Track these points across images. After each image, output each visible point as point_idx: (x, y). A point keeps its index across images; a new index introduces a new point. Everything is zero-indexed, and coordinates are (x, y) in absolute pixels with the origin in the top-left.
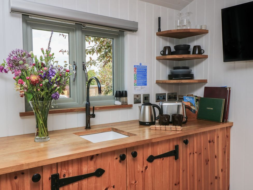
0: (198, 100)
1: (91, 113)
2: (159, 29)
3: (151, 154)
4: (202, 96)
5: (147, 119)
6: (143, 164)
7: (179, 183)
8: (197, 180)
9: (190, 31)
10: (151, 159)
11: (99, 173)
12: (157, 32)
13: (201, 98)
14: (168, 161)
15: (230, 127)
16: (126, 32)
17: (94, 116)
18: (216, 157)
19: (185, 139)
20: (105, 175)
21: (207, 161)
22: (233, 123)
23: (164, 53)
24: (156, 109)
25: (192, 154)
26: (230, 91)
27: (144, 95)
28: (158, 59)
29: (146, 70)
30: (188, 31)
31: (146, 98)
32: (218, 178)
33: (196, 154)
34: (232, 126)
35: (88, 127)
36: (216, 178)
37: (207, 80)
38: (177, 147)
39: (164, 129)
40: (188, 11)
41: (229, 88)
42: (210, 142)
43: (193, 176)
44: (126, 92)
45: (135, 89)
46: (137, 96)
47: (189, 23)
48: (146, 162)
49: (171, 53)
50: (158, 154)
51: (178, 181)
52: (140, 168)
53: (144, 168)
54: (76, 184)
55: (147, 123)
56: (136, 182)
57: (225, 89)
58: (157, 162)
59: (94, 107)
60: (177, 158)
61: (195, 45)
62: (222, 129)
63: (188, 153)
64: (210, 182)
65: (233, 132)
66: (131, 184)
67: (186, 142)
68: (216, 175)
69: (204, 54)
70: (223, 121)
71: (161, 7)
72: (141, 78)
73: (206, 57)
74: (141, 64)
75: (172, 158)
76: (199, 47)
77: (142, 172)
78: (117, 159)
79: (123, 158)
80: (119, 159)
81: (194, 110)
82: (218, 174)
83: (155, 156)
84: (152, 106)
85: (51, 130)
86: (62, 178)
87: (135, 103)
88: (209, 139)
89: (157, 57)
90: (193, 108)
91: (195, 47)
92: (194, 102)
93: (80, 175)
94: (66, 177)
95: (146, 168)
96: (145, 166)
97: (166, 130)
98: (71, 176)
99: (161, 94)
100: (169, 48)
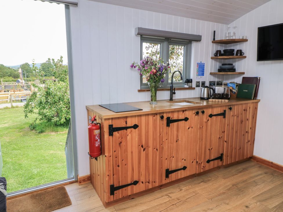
0: (238, 85)
1: (173, 91)
2: (214, 39)
3: (211, 113)
4: (241, 83)
5: (206, 96)
6: (207, 118)
7: (225, 132)
8: (235, 131)
9: (236, 40)
10: (211, 116)
11: (186, 119)
12: (213, 40)
13: (240, 84)
14: (219, 119)
15: (258, 102)
16: (193, 42)
17: (174, 93)
18: (247, 120)
19: (230, 107)
20: (189, 121)
21: (242, 122)
22: (260, 100)
23: (216, 55)
24: (211, 90)
25: (233, 116)
26: (260, 80)
27: (202, 82)
28: (212, 58)
29: (204, 66)
30: (234, 40)
31: (203, 84)
32: (248, 133)
33: (235, 117)
34: (259, 102)
35: (171, 99)
36: (247, 132)
37: (244, 72)
38: (225, 111)
39: (218, 101)
40: (234, 26)
41: (260, 78)
42: (244, 110)
43: (233, 129)
44: (191, 80)
45: (197, 78)
46: (198, 82)
47: (234, 34)
48: (208, 117)
49: (221, 55)
50: (215, 114)
51: (224, 130)
52: (205, 120)
53: (207, 121)
54: (176, 123)
55: (206, 98)
56: (202, 127)
57: (256, 78)
58: (214, 118)
59: (175, 88)
60: (224, 117)
61: (238, 49)
62: (252, 103)
63: (231, 116)
64: (243, 134)
65: (259, 105)
66: (200, 128)
67: (230, 109)
68: (247, 131)
69: (244, 55)
70: (254, 99)
71: (216, 23)
72: (201, 71)
73: (245, 57)
74: (201, 62)
75: (222, 117)
76: (241, 51)
77: (206, 122)
78: (194, 113)
79: (197, 113)
80: (195, 114)
81: (235, 92)
82: (248, 130)
83: (213, 114)
84: (209, 88)
85: (158, 100)
86: (171, 119)
87: (196, 87)
88: (244, 109)
89: (211, 57)
90: (234, 90)
91: (238, 51)
92: (235, 87)
93: (178, 119)
94: (173, 119)
95: (208, 120)
96: (208, 119)
97: (218, 102)
98: (175, 119)
99: (213, 81)
100: (220, 51)
